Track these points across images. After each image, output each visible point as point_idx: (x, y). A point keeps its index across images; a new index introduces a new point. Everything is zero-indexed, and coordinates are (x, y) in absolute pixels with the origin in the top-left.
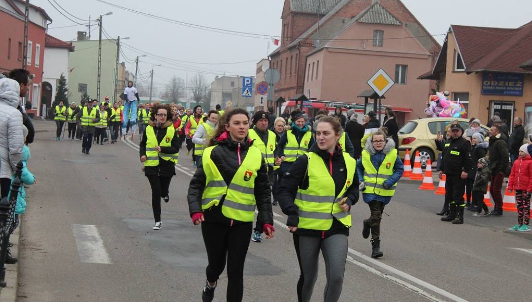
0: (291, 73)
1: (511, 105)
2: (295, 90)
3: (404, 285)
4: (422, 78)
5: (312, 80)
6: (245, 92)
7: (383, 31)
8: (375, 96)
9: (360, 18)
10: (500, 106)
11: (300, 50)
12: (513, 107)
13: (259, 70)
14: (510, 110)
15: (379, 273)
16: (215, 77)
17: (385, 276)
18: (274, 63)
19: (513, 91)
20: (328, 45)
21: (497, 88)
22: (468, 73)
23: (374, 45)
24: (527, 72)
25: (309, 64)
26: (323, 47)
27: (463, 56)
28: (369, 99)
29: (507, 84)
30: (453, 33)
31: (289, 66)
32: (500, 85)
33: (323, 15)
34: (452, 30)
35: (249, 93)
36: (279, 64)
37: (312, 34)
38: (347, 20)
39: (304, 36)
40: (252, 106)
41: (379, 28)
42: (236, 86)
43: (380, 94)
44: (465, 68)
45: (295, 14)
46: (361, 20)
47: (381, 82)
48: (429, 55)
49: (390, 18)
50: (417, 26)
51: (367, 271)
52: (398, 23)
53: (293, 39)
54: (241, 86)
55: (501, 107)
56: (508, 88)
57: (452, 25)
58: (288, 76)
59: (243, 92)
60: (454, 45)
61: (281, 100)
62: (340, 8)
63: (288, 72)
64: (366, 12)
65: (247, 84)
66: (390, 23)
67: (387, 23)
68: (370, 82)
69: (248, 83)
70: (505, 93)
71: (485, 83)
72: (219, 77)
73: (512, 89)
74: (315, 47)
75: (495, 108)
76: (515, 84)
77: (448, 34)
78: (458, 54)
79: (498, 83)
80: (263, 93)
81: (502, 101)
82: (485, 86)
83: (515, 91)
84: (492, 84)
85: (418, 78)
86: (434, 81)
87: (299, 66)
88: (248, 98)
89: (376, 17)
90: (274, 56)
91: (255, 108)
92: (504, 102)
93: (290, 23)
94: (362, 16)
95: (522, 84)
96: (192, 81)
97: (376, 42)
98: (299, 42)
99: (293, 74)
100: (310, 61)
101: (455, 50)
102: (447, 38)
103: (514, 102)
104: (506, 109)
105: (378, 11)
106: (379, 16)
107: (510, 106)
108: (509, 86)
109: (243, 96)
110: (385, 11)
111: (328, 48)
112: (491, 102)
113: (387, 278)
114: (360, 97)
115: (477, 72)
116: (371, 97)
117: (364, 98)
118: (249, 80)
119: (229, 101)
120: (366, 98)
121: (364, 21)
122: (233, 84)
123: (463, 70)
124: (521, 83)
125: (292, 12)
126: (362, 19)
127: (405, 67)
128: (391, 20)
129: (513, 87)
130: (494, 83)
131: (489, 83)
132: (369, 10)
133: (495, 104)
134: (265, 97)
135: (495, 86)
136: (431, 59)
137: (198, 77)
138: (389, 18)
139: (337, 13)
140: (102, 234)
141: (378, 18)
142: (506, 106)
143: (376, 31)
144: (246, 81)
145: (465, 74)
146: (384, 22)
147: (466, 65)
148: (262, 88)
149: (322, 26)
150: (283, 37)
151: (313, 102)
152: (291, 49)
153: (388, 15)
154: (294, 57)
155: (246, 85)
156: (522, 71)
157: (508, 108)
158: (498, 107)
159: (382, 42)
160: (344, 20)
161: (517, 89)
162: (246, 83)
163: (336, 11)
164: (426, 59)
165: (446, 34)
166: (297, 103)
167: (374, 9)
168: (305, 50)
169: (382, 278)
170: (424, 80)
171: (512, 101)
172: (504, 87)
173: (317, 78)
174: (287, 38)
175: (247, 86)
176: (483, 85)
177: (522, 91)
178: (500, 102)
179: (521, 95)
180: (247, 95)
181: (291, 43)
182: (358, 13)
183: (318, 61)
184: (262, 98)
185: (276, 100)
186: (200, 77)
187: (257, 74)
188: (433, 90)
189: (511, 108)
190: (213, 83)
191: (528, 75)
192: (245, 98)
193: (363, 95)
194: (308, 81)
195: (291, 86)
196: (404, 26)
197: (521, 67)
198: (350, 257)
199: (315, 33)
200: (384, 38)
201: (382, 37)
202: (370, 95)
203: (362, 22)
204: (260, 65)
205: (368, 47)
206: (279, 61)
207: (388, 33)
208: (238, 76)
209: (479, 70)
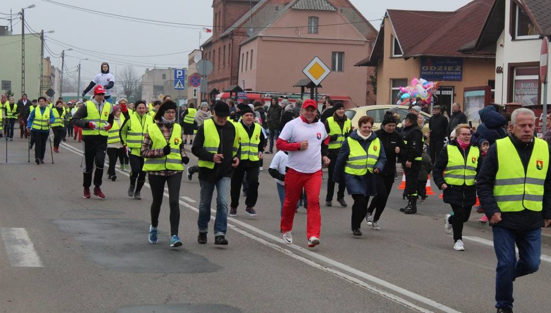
0: (224, 63)
1: (451, 90)
2: (229, 81)
3: (344, 277)
4: (359, 65)
5: (246, 69)
6: (177, 85)
7: (318, 18)
8: (311, 85)
9: (293, 5)
11: (233, 40)
12: (452, 92)
13: (191, 61)
14: (450, 95)
15: (318, 266)
16: (145, 69)
17: (324, 269)
18: (206, 54)
19: (452, 75)
20: (263, 33)
21: (435, 73)
22: (406, 59)
23: (310, 33)
24: (465, 56)
25: (243, 54)
26: (257, 35)
27: (400, 41)
28: (305, 88)
29: (445, 69)
30: (389, 17)
31: (222, 56)
32: (439, 69)
33: (255, 3)
34: (388, 15)
35: (182, 85)
36: (212, 54)
37: (245, 22)
38: (280, 7)
39: (237, 24)
40: (185, 99)
41: (314, 15)
42: (168, 78)
43: (317, 83)
44: (403, 54)
45: (227, 2)
46: (295, 7)
47: (317, 71)
48: (366, 41)
49: (325, 4)
50: (352, 11)
51: (307, 265)
52: (333, 9)
53: (225, 28)
54: (173, 79)
55: (441, 93)
56: (447, 73)
57: (388, 10)
58: (222, 66)
59: (175, 85)
60: (390, 30)
61: (216, 92)
63: (222, 62)
65: (179, 77)
66: (325, 9)
67: (322, 9)
68: (306, 71)
69: (180, 75)
70: (444, 78)
71: (423, 68)
72: (150, 70)
73: (451, 73)
74: (249, 36)
76: (454, 68)
77: (384, 19)
78: (396, 40)
79: (437, 68)
80: (196, 85)
81: (441, 87)
82: (425, 71)
83: (454, 75)
84: (431, 69)
85: (355, 65)
86: (373, 68)
87: (232, 57)
88: (180, 90)
89: (310, 3)
90: (207, 46)
91: (188, 101)
92: (443, 88)
93: (222, 11)
94: (296, 3)
95: (461, 69)
96: (121, 75)
97: (311, 28)
98: (232, 32)
99: (227, 65)
100: (244, 50)
101: (392, 36)
102: (383, 23)
103: (454, 87)
104: (445, 94)
106: (313, 2)
108: (447, 71)
109: (175, 89)
111: (261, 36)
113: (327, 271)
114: (297, 86)
115: (415, 58)
116: (308, 86)
117: (300, 88)
118: (181, 72)
119: (161, 94)
120: (303, 88)
121: (298, 8)
122: (164, 76)
123: (401, 55)
124: (460, 67)
125: (223, 0)
126: (295, 5)
127: (341, 54)
128: (326, 6)
129: (452, 71)
130: (433, 68)
131: (427, 69)
134: (198, 89)
135: (434, 71)
136: (368, 45)
137: (127, 69)
138: (323, 4)
140: (32, 237)
141: (312, 4)
142: (445, 91)
143: (311, 18)
144: (178, 73)
145: (403, 60)
146: (319, 9)
147: (403, 51)
148: (195, 80)
149: (255, 13)
150: (215, 26)
151: (248, 93)
152: (223, 38)
153: (323, 1)
154: (227, 47)
155: (178, 77)
156: (461, 55)
157: (447, 94)
158: (438, 93)
159: (317, 29)
160: (277, 7)
161: (455, 73)
162: (178, 75)
164: (363, 45)
166: (231, 94)
168: (238, 39)
169: (322, 271)
170: (361, 67)
171: (451, 87)
172: (443, 72)
173: (251, 68)
174: (219, 27)
175: (179, 78)
176: (421, 71)
177: (461, 75)
179: (460, 80)
180: (179, 87)
181: (223, 32)
183: (252, 50)
184: (195, 90)
185: (210, 92)
186: (130, 70)
187: (189, 65)
188: (371, 77)
189: (450, 93)
190: (143, 76)
191: (467, 58)
192: (178, 90)
193: (300, 85)
194: (242, 71)
195: (225, 77)
196: (339, 12)
197: (459, 51)
198: (289, 251)
199: (248, 22)
200: (319, 24)
201: (318, 24)
202: (306, 84)
203: (296, 9)
204: (192, 56)
205: (303, 34)
206: (212, 51)
207: (323, 19)
208: (169, 68)
209: (417, 55)
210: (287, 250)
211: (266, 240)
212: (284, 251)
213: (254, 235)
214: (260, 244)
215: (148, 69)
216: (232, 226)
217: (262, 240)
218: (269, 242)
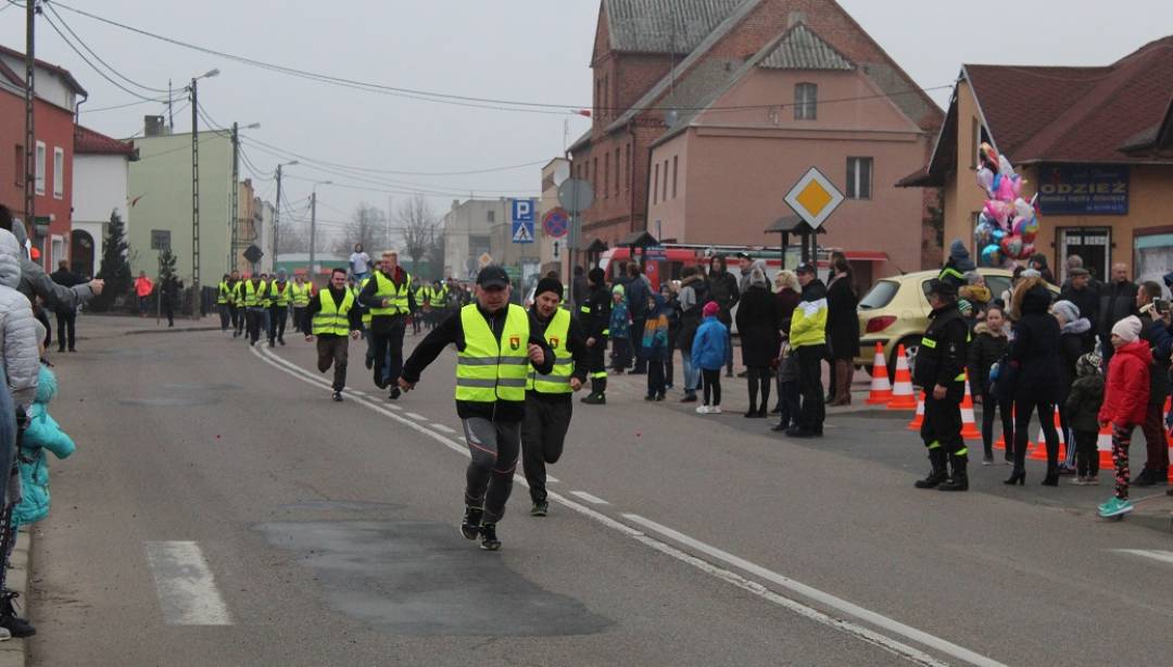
0: (617, 186)
1: (1104, 234)
2: (628, 224)
3: (879, 642)
4: (905, 184)
5: (664, 199)
6: (519, 233)
7: (815, 86)
8: (803, 229)
9: (763, 59)
10: (1079, 239)
11: (634, 135)
12: (1107, 238)
13: (548, 183)
14: (1103, 247)
15: (823, 618)
16: (452, 202)
17: (837, 624)
18: (579, 166)
19: (1107, 203)
20: (697, 121)
21: (1070, 198)
23: (798, 117)
24: (1133, 161)
25: (657, 166)
26: (685, 125)
27: (992, 132)
28: (790, 235)
29: (1092, 190)
30: (969, 82)
31: (612, 172)
33: (681, 57)
34: (966, 76)
35: (527, 233)
36: (591, 167)
37: (660, 98)
38: (735, 63)
39: (643, 103)
40: (536, 263)
41: (806, 80)
42: (499, 219)
43: (814, 223)
45: (620, 56)
46: (767, 63)
47: (815, 198)
48: (919, 134)
49: (830, 55)
50: (889, 70)
51: (799, 615)
52: (849, 67)
53: (618, 111)
54: (510, 221)
55: (1083, 240)
56: (1096, 198)
57: (966, 66)
58: (612, 193)
59: (515, 232)
60: (972, 111)
61: (599, 247)
62: (718, 38)
63: (612, 185)
64: (777, 45)
65: (522, 216)
66: (830, 66)
67: (823, 66)
68: (791, 199)
69: (524, 213)
70: (1089, 208)
71: (1044, 189)
72: (462, 202)
73: (1104, 198)
74: (668, 127)
75: (1069, 242)
76: (1111, 188)
77: (957, 85)
78: (983, 129)
79: (1075, 188)
80: (557, 233)
81: (1083, 228)
82: (1045, 195)
83: (1111, 203)
84: (1061, 191)
85: (896, 186)
86: (933, 191)
87: (634, 172)
88: (526, 245)
89: (798, 53)
90: (579, 149)
92: (1087, 230)
93: (611, 76)
94: (768, 55)
95: (1127, 189)
96: (401, 214)
97: (801, 109)
98: (633, 118)
99: (623, 189)
100: (659, 157)
101: (975, 121)
102: (956, 93)
103: (1110, 228)
104: (1092, 243)
105: (802, 41)
106: (805, 53)
107: (1102, 238)
108: (1096, 193)
109: (514, 242)
110: (817, 40)
111: (693, 127)
112: (1058, 230)
113: (843, 628)
114: (772, 231)
115: (1025, 167)
116: (796, 232)
117: (779, 235)
118: (527, 205)
119: (486, 254)
120: (785, 235)
121: (773, 65)
122: (491, 216)
124: (1123, 185)
125: (613, 53)
126: (767, 59)
127: (866, 162)
128: (832, 60)
129: (1106, 195)
130: (1065, 189)
131: (1053, 190)
132: (783, 39)
133: (1068, 234)
134: (563, 241)
135: (1067, 195)
136: (923, 141)
137: (414, 204)
138: (827, 56)
139: (713, 49)
140: (211, 560)
141: (802, 56)
142: (1092, 238)
143: (800, 85)
144: (519, 208)
146: (817, 66)
148: (555, 222)
149: (681, 79)
150: (597, 105)
151: (668, 247)
152: (615, 133)
153: (826, 50)
154: (623, 151)
155: (519, 217)
156: (1125, 160)
157: (1097, 243)
158: (1076, 240)
159: (814, 108)
160: (728, 65)
161: (1114, 198)
162: (519, 213)
163: (709, 46)
164: (914, 142)
165: (955, 84)
166: (633, 251)
167: (793, 36)
168: (646, 135)
169: (832, 628)
170: (909, 188)
171: (1105, 227)
172: (1085, 194)
173: (674, 195)
174: (606, 108)
175: (522, 219)
176: (1040, 194)
177: (1126, 204)
178: (1079, 230)
179: (1125, 213)
180: (523, 239)
181: (614, 120)
182: (759, 49)
183: (676, 158)
184: (556, 245)
185: (587, 247)
186: (420, 204)
187: (543, 191)
188: (931, 210)
189: (1103, 241)
190: (447, 215)
191: (1137, 166)
192: (519, 245)
193: (778, 228)
194: (655, 203)
195: (619, 215)
196: (861, 72)
197: (1121, 150)
198: (760, 587)
199: (667, 97)
200: (818, 100)
201: (815, 99)
202: (792, 227)
203: (768, 68)
204: (548, 173)
205: (785, 120)
206: (591, 160)
207: (826, 88)
208: (502, 198)
209: (1029, 161)
210: (754, 585)
211: (709, 563)
212: (750, 586)
213: (683, 552)
214: (696, 571)
215: (456, 202)
216: (635, 533)
217: (700, 562)
218: (716, 566)
